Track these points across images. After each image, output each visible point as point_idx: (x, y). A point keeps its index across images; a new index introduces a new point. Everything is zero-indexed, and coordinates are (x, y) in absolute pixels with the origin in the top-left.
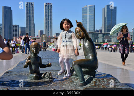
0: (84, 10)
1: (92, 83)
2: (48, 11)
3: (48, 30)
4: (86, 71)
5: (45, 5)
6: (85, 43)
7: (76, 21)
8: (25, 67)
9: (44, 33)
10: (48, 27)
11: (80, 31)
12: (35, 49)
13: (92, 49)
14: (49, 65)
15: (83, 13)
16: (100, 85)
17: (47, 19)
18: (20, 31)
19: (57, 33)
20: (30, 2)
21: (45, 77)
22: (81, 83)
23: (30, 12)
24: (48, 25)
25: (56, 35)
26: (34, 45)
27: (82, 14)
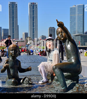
0: (72, 10)
1: (75, 89)
2: (33, 11)
3: (33, 33)
4: (69, 75)
5: (30, 5)
6: (67, 45)
7: (57, 20)
8: (3, 71)
9: (29, 36)
10: (33, 29)
11: (62, 32)
12: (13, 51)
13: (75, 51)
14: (29, 70)
15: (71, 13)
16: (83, 91)
17: (32, 20)
18: (2, 33)
19: (42, 36)
20: (13, 2)
21: (24, 82)
22: (63, 89)
23: (13, 13)
24: (33, 26)
25: (42, 37)
26: (12, 48)
27: (70, 15)
